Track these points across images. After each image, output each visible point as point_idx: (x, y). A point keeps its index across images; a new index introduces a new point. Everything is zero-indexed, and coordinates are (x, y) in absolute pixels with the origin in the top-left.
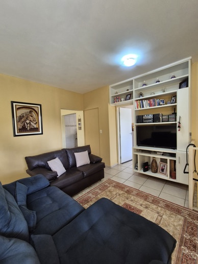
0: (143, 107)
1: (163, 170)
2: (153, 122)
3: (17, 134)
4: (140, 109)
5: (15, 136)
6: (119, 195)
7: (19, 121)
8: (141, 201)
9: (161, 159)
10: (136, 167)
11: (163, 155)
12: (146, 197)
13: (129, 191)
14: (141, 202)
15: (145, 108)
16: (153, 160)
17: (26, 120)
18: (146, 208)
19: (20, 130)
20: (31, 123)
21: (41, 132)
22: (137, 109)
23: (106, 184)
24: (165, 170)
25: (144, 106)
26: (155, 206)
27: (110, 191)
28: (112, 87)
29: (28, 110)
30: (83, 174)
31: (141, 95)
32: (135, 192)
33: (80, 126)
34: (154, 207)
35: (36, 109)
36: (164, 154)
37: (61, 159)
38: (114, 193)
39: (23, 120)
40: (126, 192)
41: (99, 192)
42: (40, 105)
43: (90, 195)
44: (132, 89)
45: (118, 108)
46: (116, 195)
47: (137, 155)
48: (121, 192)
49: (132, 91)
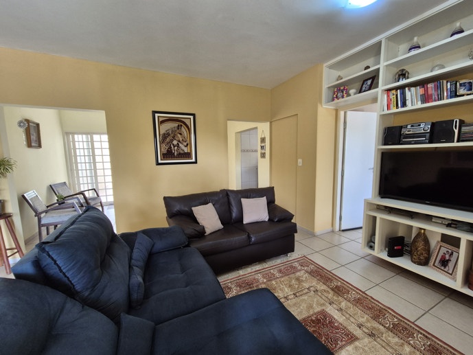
0: (404, 104)
1: (444, 262)
2: (431, 142)
3: (160, 161)
4: (394, 110)
5: (158, 164)
6: (316, 291)
7: (162, 142)
8: (364, 318)
9: (442, 234)
10: (370, 243)
11: (449, 226)
12: (378, 312)
13: (341, 289)
14: (361, 320)
15: (409, 107)
16: (419, 235)
17: (172, 141)
18: (372, 335)
19: (165, 156)
20: (180, 145)
21: (194, 160)
22: (386, 112)
23: (296, 264)
24: (451, 265)
25: (409, 103)
26: (396, 339)
27: (298, 279)
28: (331, 67)
29: (175, 125)
30: (249, 237)
31: (403, 74)
32: (353, 295)
33: (263, 151)
34: (394, 340)
35: (187, 122)
36: (453, 224)
37: (217, 206)
38: (306, 285)
39: (168, 140)
40: (332, 289)
41: (277, 275)
42: (194, 115)
43: (259, 276)
44: (379, 64)
45: (342, 113)
46: (308, 289)
47: (375, 218)
48: (321, 287)
49: (378, 69)
